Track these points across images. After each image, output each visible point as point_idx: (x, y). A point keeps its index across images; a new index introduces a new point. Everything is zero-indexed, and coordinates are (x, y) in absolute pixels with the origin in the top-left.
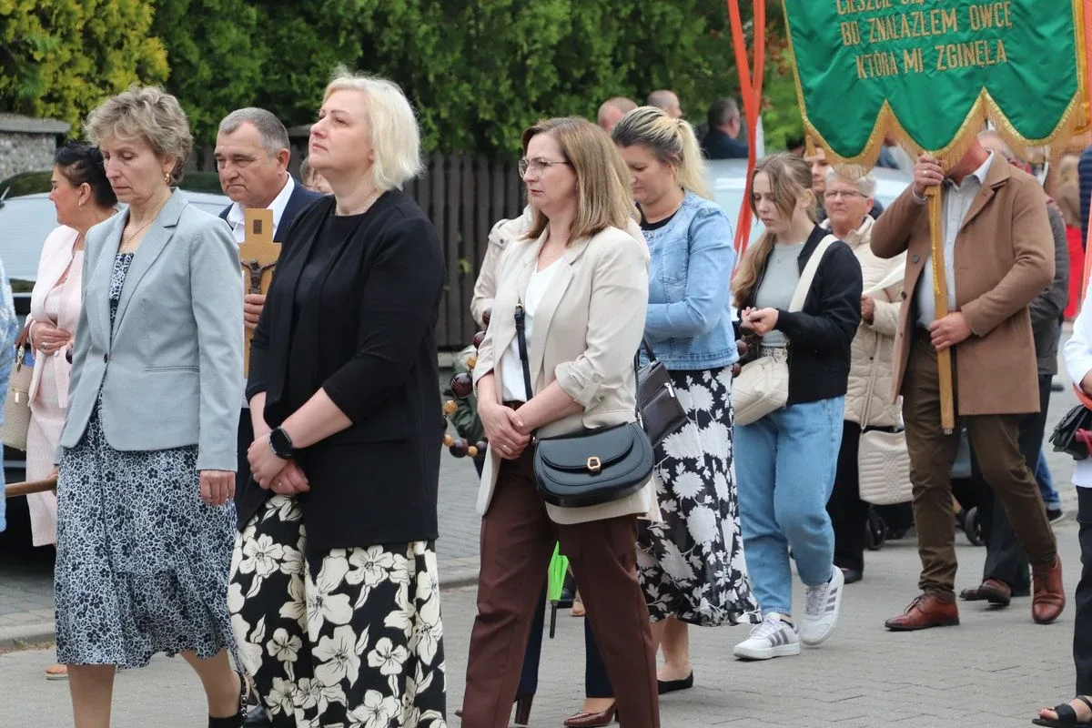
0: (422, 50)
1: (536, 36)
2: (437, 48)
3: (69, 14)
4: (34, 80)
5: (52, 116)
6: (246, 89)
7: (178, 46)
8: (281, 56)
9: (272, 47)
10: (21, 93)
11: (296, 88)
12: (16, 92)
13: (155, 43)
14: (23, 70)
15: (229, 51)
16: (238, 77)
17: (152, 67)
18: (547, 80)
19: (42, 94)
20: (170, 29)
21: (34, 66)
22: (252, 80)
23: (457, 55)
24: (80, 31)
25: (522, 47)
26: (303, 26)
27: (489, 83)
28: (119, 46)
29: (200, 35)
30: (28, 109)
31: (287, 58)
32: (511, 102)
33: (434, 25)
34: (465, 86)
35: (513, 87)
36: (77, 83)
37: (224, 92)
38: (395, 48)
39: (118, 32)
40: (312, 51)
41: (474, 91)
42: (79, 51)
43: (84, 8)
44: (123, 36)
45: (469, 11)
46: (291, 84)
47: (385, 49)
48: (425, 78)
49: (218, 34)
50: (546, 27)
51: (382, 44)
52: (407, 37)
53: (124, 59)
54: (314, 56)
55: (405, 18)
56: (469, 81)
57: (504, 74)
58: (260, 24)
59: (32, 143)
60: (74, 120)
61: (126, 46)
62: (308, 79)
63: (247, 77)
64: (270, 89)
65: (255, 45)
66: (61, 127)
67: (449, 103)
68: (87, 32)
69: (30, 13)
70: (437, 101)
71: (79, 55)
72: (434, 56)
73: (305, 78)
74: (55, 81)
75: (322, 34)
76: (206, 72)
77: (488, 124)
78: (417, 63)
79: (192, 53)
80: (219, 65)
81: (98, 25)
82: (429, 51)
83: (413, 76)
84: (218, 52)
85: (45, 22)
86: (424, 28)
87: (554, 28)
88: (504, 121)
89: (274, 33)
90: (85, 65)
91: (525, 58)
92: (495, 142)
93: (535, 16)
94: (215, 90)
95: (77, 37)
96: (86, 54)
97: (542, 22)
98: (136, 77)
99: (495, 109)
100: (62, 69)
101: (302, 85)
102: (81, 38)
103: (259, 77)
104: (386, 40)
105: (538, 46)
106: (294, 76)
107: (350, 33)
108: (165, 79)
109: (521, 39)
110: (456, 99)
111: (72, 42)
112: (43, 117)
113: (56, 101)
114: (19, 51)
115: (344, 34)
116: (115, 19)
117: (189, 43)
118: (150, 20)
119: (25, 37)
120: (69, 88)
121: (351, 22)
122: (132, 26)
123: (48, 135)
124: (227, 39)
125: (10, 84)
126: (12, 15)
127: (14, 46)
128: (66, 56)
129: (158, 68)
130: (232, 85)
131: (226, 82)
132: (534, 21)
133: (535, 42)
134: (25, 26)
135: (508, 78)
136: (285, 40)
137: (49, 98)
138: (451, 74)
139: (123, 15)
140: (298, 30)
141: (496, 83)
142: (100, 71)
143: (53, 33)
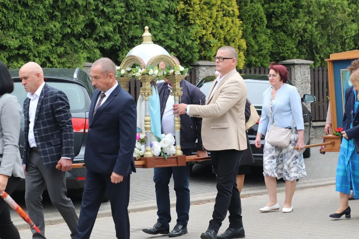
0: (316, 39)
1: (348, 34)
2: (320, 38)
3: (220, 34)
4: (211, 51)
6: (267, 52)
7: (249, 41)
8: (277, 42)
9: (274, 40)
10: (208, 55)
11: (281, 51)
12: (207, 55)
13: (243, 40)
14: (208, 49)
15: (262, 42)
16: (265, 48)
17: (242, 47)
18: (351, 46)
19: (213, 55)
20: (247, 36)
21: (211, 48)
22: (269, 49)
23: (326, 40)
24: (223, 38)
25: (344, 37)
26: (283, 34)
27: (335, 47)
28: (233, 42)
29: (255, 38)
30: (210, 59)
31: (279, 43)
33: (319, 32)
34: (328, 48)
35: (342, 48)
37: (261, 52)
38: (308, 38)
39: (233, 38)
40: (285, 41)
42: (223, 43)
43: (224, 32)
44: (234, 39)
45: (329, 27)
46: (280, 50)
47: (306, 39)
48: (317, 47)
49: (260, 37)
50: (351, 31)
51: (305, 37)
52: (312, 35)
53: (235, 45)
54: (286, 42)
55: (311, 30)
57: (339, 44)
58: (271, 34)
59: (211, 68)
61: (235, 41)
62: (284, 48)
63: (267, 48)
64: (274, 51)
65: (270, 40)
67: (324, 53)
68: (225, 38)
69: (210, 34)
70: (320, 53)
71: (223, 44)
72: (319, 40)
73: (283, 48)
75: (288, 36)
76: (256, 48)
78: (314, 42)
79: (253, 42)
80: (260, 46)
81: (228, 36)
82: (318, 39)
83: (313, 46)
84: (259, 42)
85: (214, 36)
86: (316, 33)
87: (353, 32)
89: (275, 36)
91: (345, 40)
93: (347, 28)
94: (259, 52)
95: (222, 40)
97: (350, 30)
98: (238, 50)
101: (283, 50)
102: (224, 40)
103: (271, 48)
104: (306, 36)
105: (349, 36)
106: (280, 48)
107: (296, 34)
108: (246, 50)
109: (344, 35)
110: (325, 52)
111: (221, 41)
114: (207, 44)
115: (295, 34)
116: (232, 34)
117: (252, 40)
118: (241, 34)
119: (209, 40)
121: (296, 31)
122: (237, 36)
124: (262, 38)
125: (205, 53)
126: (205, 35)
127: (206, 43)
128: (219, 45)
129: (244, 47)
130: (263, 51)
131: (262, 50)
132: (347, 30)
133: (348, 35)
134: (209, 37)
135: (340, 45)
136: (278, 38)
138: (324, 45)
139: (234, 33)
140: (281, 35)
141: (337, 47)
143: (216, 39)
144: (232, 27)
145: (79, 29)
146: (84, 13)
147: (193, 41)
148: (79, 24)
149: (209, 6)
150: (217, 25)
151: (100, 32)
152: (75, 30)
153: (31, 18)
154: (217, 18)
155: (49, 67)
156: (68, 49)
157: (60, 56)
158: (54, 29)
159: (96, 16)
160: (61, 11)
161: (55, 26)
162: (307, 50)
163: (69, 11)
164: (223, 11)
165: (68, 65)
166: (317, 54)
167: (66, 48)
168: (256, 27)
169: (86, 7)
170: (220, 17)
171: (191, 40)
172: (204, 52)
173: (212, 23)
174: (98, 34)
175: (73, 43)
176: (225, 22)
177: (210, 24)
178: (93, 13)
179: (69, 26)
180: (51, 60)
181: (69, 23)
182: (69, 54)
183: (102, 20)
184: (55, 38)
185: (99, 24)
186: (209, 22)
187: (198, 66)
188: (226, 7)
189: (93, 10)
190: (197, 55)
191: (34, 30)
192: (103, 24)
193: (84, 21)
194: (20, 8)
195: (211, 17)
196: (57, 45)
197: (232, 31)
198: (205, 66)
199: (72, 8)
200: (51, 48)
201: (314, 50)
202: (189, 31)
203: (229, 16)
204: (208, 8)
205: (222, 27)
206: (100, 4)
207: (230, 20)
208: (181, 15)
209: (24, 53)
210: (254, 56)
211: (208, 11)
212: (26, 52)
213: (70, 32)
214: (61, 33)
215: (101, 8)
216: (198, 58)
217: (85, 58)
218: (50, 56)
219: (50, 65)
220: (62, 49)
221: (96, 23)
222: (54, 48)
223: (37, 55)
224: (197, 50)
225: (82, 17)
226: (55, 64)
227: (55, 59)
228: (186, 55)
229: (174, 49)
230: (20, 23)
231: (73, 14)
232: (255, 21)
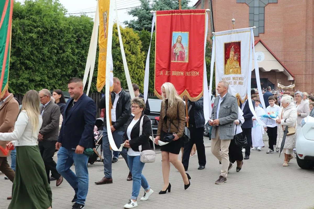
28: (142, 80)
43: (138, 76)
68: (138, 79)
90: (138, 83)
96: (138, 82)
116: (141, 77)
142: (139, 84)
143: (134, 79)
144: (141, 74)
145: (69, 72)
146: (72, 65)
147: (123, 80)
148: (70, 70)
149: (131, 64)
150: (135, 72)
151: (79, 74)
152: (68, 73)
153: (47, 66)
154: (134, 69)
156: (64, 82)
157: (60, 85)
158: (58, 72)
159: (77, 67)
160: (61, 64)
161: (58, 71)
163: (65, 64)
164: (137, 66)
165: (64, 90)
167: (62, 81)
168: (152, 74)
169: (73, 62)
170: (136, 69)
171: (122, 79)
173: (132, 72)
174: (78, 75)
175: (66, 79)
176: (138, 72)
177: (131, 72)
178: (76, 65)
179: (65, 71)
180: (56, 87)
181: (64, 69)
182: (64, 84)
183: (80, 69)
184: (58, 77)
185: (79, 70)
186: (131, 71)
188: (139, 64)
189: (76, 64)
191: (48, 72)
192: (81, 71)
193: (72, 69)
194: (41, 62)
195: (132, 69)
196: (58, 80)
197: (141, 75)
199: (66, 62)
200: (56, 81)
202: (121, 75)
203: (140, 69)
204: (131, 65)
205: (137, 74)
206: (80, 61)
207: (140, 70)
208: (118, 67)
209: (43, 83)
210: (151, 88)
211: (130, 66)
212: (44, 83)
213: (65, 74)
214: (60, 74)
215: (80, 63)
216: (125, 88)
218: (55, 85)
220: (61, 82)
221: (78, 70)
222: (57, 81)
223: (49, 84)
225: (71, 67)
227: (57, 86)
230: (41, 69)
231: (67, 65)
232: (152, 71)
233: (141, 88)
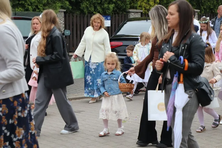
4: (137, 4)
5: (140, 9)
10: (135, 6)
14: (135, 2)
19: (138, 6)
21: (137, 1)
30: (136, 8)
32: (216, 5)
35: (216, 2)
36: (144, 4)
41: (210, 3)
48: (202, 2)
56: (209, 2)
59: (137, 14)
60: (144, 10)
66: (142, 11)
67: (206, 5)
74: (141, 4)
77: (212, 9)
83: (200, 1)
88: (215, 8)
90: (146, 1)
92: (214, 12)
99: (214, 6)
100: (142, 2)
108: (158, 3)
112: (139, 9)
113: (141, 7)
120: (143, 5)
123: (139, 12)
129: (157, 1)
137: (140, 6)
141: (214, 2)
142: (148, 2)
155: (37, 11)
156: (49, 1)
157: (44, 5)
162: (196, 4)
166: (202, 6)
172: (133, 4)
180: (39, 7)
182: (50, 4)
187: (129, 12)
190: (129, 6)
198: (133, 12)
201: (200, 4)
209: (22, 3)
212: (23, 2)
216: (129, 7)
217: (59, 7)
218: (39, 5)
219: (38, 10)
220: (46, 1)
223: (30, 4)
224: (128, 3)
226: (41, 10)
227: (41, 7)
228: (122, 5)
229: (114, 2)
233: (149, 7)
